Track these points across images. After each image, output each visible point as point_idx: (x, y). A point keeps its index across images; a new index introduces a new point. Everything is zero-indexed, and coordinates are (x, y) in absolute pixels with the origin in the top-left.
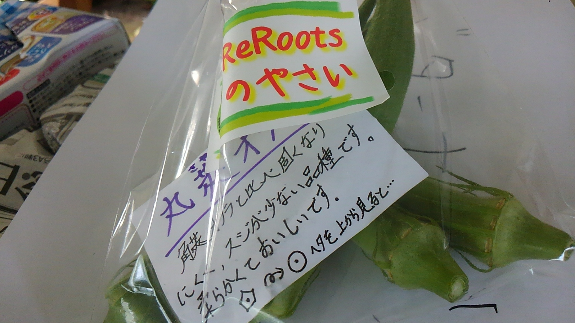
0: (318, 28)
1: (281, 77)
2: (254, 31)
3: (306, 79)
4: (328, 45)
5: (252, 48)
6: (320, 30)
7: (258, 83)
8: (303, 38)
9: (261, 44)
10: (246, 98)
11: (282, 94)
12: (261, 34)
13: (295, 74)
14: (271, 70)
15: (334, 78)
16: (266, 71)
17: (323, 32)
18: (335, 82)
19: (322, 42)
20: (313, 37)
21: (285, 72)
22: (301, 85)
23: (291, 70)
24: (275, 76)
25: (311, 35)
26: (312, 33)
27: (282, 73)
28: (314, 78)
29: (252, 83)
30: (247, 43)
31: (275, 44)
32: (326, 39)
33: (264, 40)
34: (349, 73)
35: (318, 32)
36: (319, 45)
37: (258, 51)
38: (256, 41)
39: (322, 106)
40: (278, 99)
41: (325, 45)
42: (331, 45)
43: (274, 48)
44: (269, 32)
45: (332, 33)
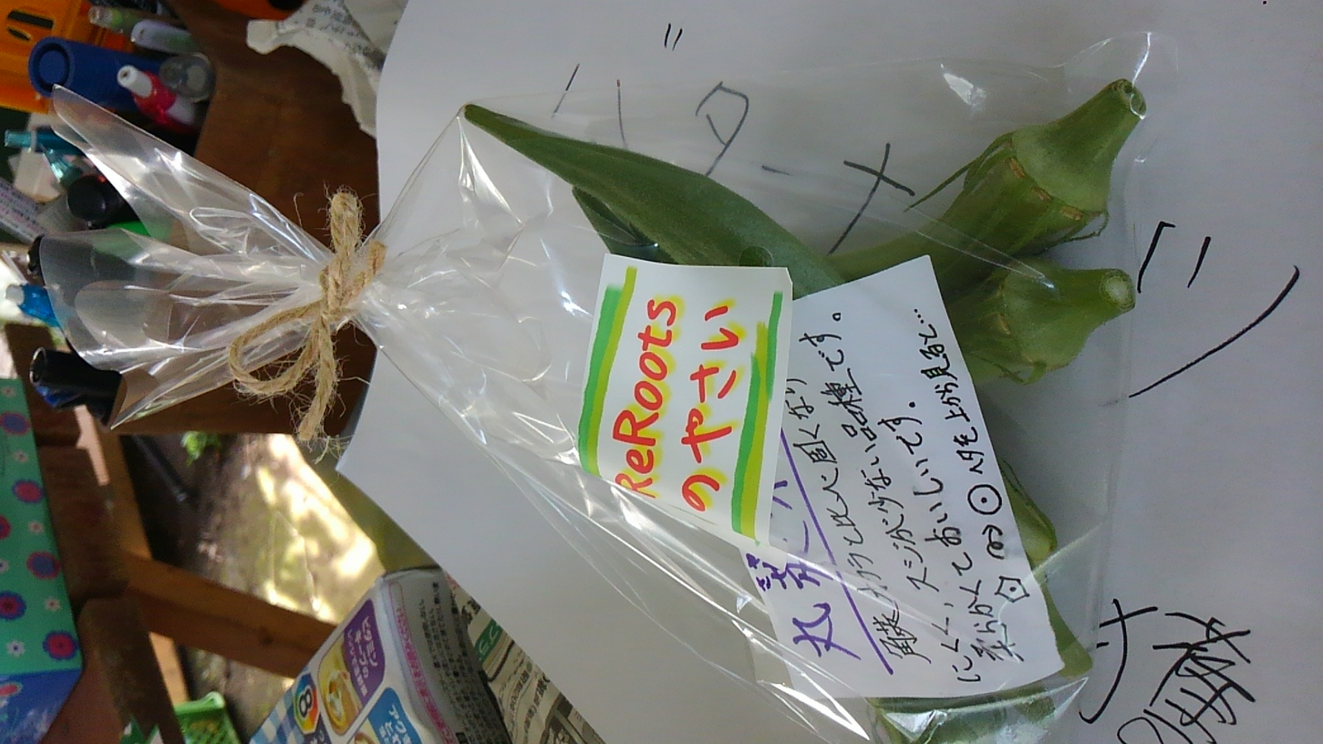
0: (640, 336)
1: (701, 421)
2: (617, 435)
3: (715, 383)
4: (670, 328)
5: (643, 449)
6: (643, 332)
7: (699, 460)
8: (649, 364)
9: (642, 433)
10: (716, 486)
11: (727, 431)
12: (626, 428)
13: (702, 400)
14: (687, 435)
15: (725, 338)
16: (684, 441)
17: (648, 328)
18: (731, 340)
19: (664, 338)
20: (652, 348)
21: (695, 413)
22: (721, 396)
23: (695, 403)
24: (698, 431)
25: (648, 351)
26: (645, 348)
27: (695, 419)
28: (715, 370)
29: (696, 469)
30: (631, 453)
31: (649, 413)
32: (659, 327)
33: (636, 426)
34: (723, 310)
35: (646, 337)
36: (666, 343)
37: (651, 442)
38: (633, 439)
39: (763, 375)
40: (734, 439)
41: (669, 333)
42: (670, 323)
43: (655, 417)
44: (626, 414)
45: (653, 315)
